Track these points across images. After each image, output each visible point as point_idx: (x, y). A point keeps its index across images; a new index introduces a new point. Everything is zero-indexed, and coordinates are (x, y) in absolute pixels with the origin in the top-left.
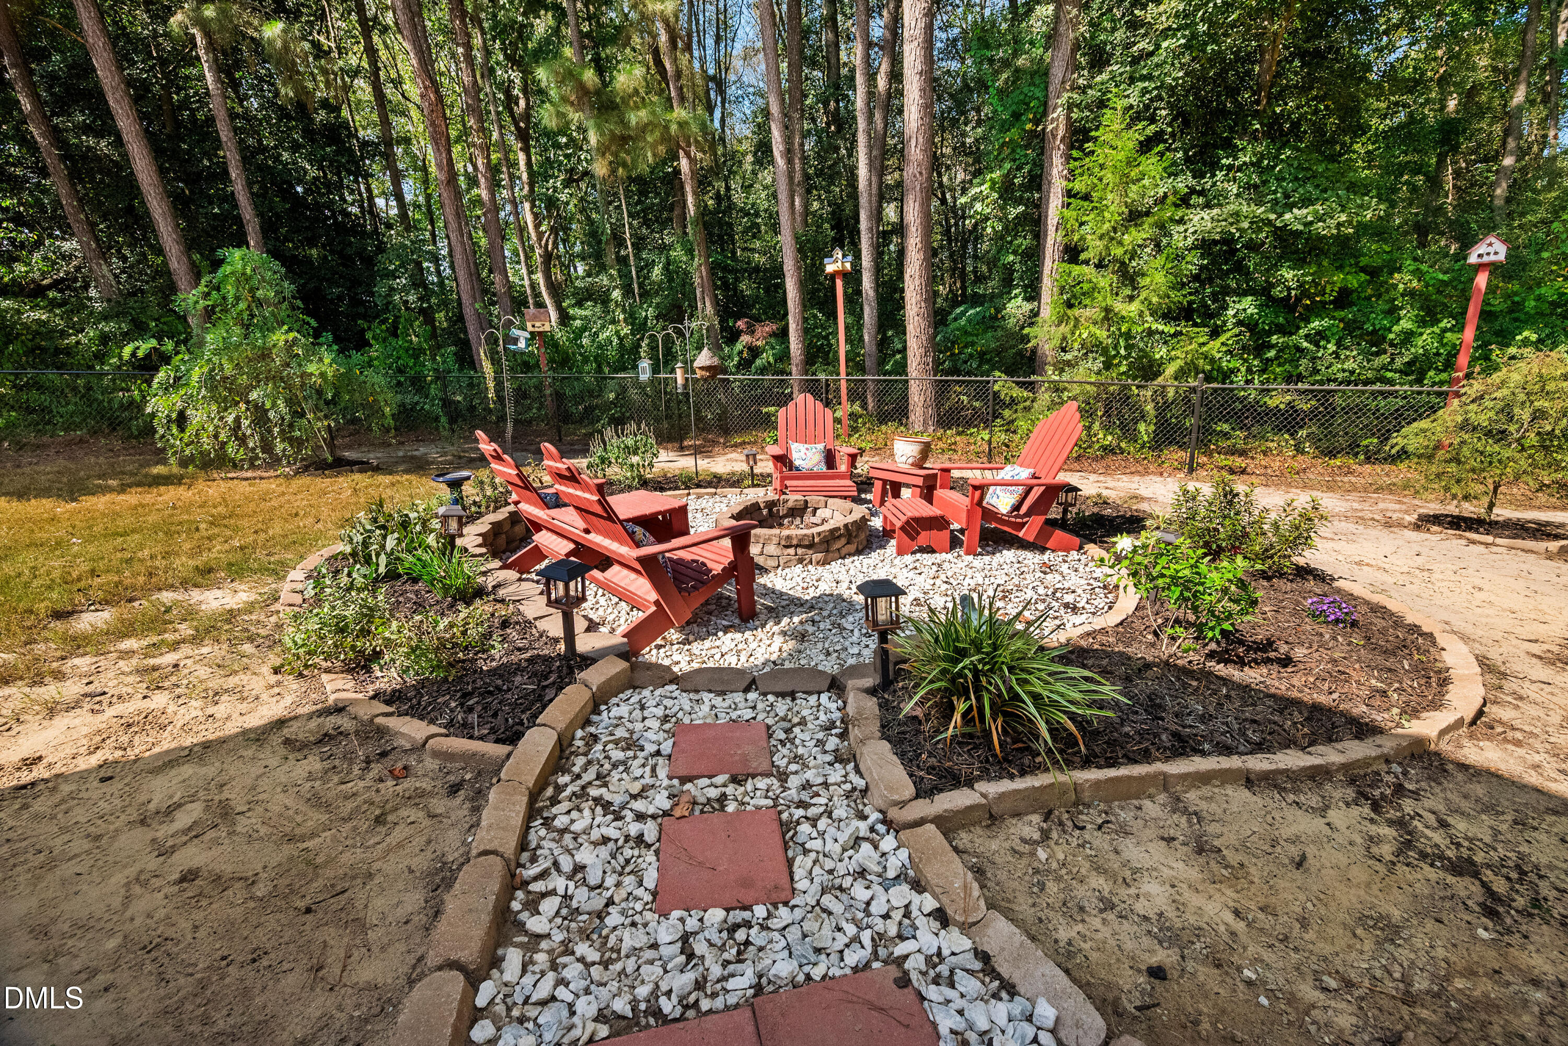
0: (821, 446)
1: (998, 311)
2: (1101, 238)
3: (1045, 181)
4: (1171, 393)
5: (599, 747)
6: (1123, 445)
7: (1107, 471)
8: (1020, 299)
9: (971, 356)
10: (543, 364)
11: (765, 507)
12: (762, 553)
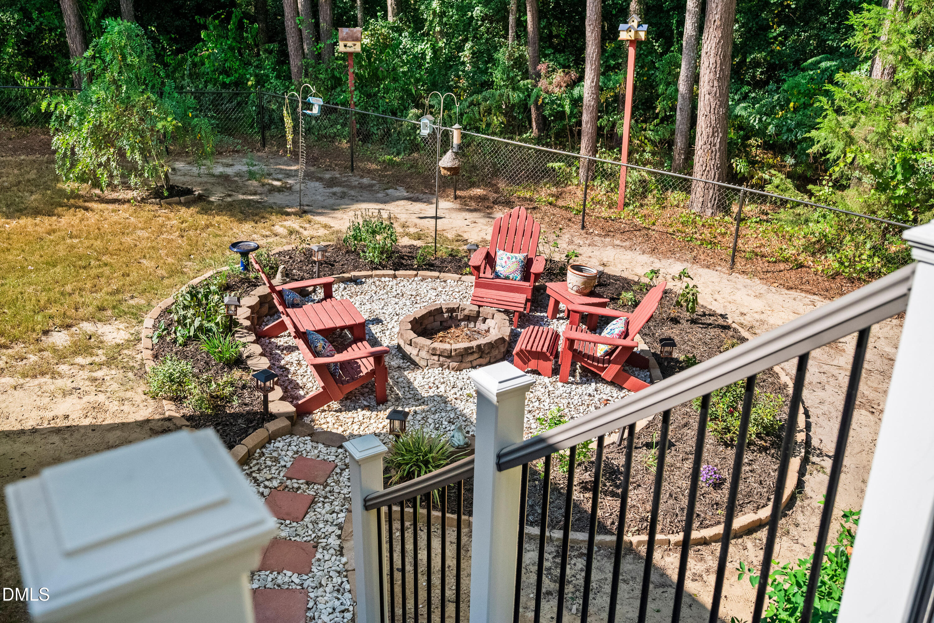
0: (522, 256)
5: (263, 458)
10: (351, 82)
11: (446, 312)
12: (418, 355)
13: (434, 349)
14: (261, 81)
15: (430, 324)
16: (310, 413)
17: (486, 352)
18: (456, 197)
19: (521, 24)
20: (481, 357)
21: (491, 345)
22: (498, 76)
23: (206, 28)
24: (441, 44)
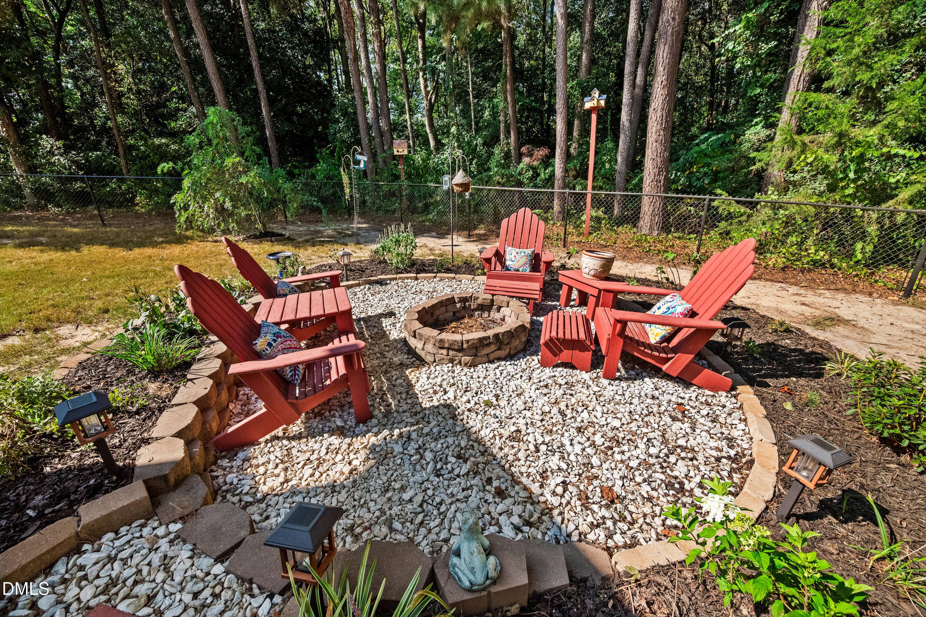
0: (529, 251)
1: (737, 136)
2: (849, 63)
3: (802, 16)
4: (900, 218)
6: (835, 261)
7: (812, 285)
8: (759, 127)
9: (706, 173)
11: (459, 302)
12: (423, 349)
13: (441, 341)
15: (441, 314)
17: (506, 342)
20: (499, 349)
21: (511, 334)
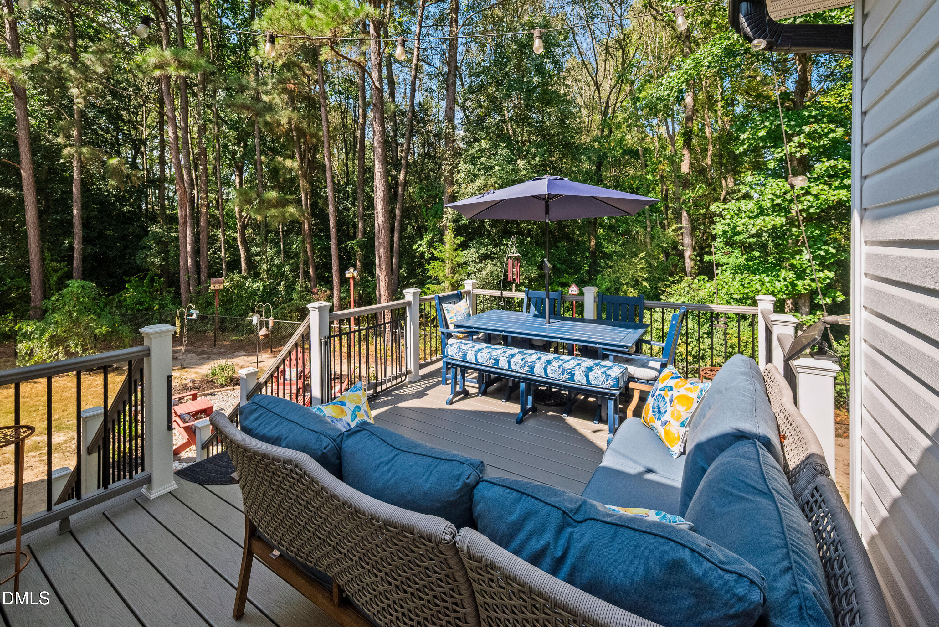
10: (216, 304)
14: (162, 307)
16: (179, 454)
18: (272, 352)
19: (307, 273)
22: (295, 296)
23: (129, 282)
24: (267, 283)
